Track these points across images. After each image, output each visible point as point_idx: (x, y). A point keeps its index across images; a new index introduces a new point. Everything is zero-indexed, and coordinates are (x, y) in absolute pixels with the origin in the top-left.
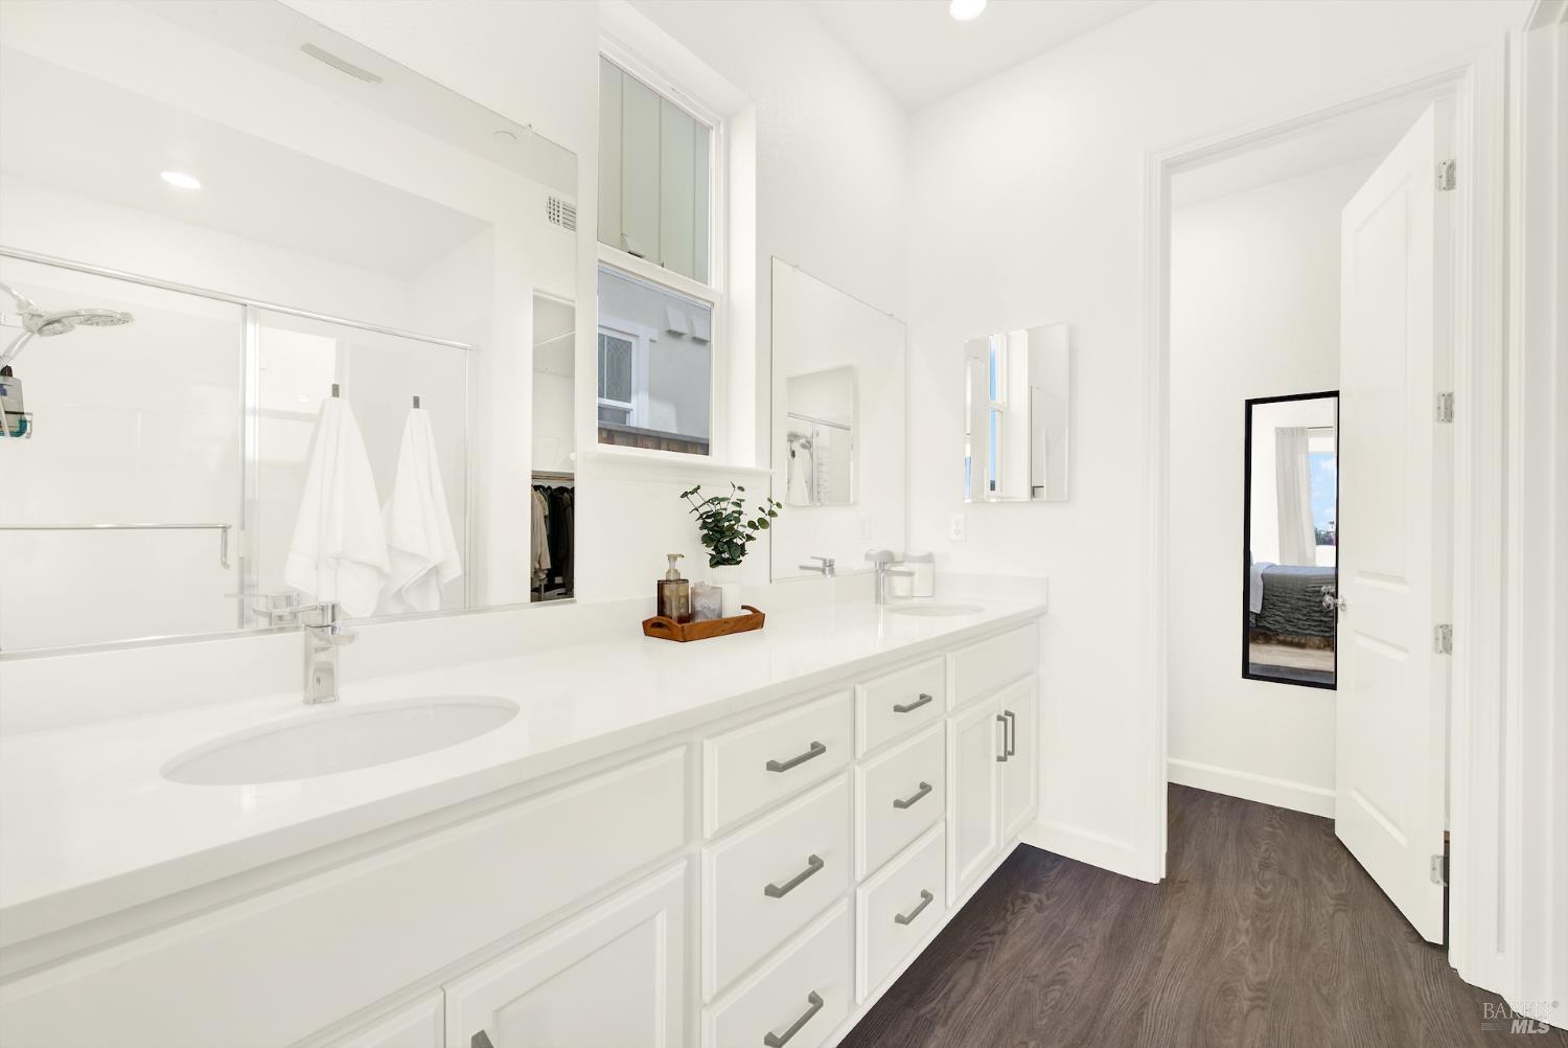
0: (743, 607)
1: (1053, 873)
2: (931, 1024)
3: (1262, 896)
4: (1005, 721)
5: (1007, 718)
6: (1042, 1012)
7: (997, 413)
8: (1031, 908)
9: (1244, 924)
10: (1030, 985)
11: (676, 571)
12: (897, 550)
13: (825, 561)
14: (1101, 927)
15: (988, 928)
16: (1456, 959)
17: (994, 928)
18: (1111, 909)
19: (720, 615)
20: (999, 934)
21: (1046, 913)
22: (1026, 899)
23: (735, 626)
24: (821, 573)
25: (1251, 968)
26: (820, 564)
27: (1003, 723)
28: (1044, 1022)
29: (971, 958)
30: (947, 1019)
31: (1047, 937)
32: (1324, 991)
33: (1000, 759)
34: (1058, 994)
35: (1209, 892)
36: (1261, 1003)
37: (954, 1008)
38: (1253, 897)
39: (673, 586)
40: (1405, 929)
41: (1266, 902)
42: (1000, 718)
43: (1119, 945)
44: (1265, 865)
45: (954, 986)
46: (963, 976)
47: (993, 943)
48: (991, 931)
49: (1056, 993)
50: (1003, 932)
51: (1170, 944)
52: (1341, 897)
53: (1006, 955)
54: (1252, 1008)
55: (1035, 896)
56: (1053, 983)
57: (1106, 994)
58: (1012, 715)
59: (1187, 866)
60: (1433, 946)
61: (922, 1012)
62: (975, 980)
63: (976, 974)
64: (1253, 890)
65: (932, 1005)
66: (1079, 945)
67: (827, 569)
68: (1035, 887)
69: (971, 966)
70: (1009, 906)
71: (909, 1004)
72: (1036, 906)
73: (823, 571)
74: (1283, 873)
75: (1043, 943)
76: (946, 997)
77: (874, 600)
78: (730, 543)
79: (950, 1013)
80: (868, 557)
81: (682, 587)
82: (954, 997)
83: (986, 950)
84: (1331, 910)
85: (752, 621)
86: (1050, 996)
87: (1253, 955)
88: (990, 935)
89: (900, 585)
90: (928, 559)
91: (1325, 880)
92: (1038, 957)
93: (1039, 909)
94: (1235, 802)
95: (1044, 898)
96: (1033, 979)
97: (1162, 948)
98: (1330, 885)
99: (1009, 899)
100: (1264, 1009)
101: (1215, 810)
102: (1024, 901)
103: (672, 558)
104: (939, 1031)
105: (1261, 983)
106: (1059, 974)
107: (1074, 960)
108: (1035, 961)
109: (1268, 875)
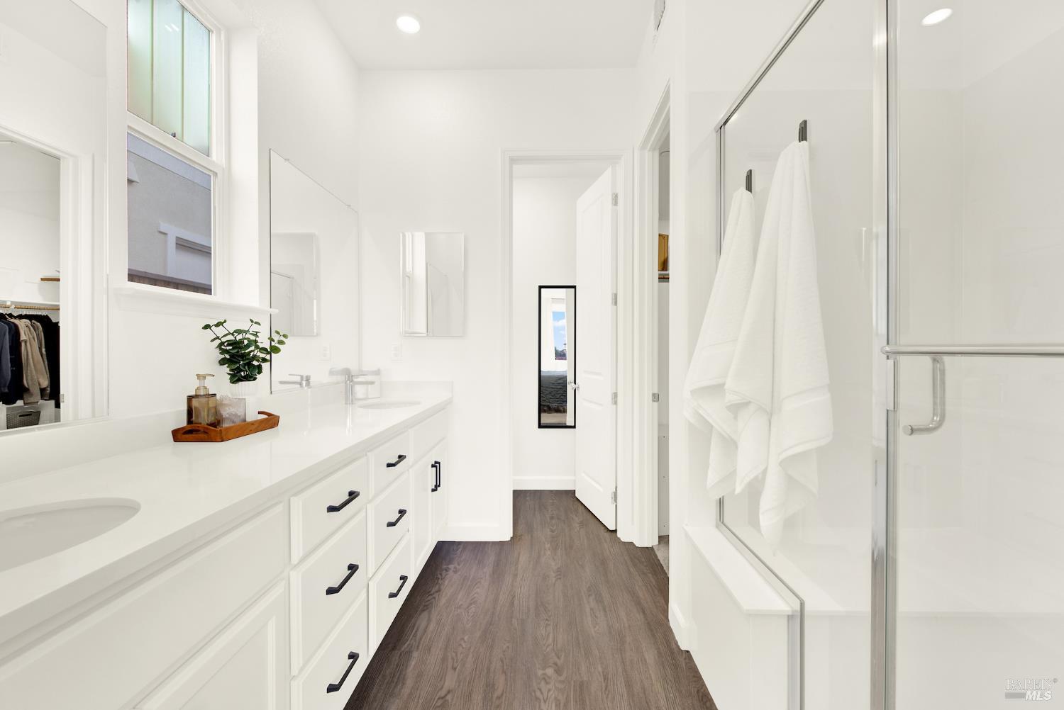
0: (259, 413)
1: (459, 552)
2: (410, 653)
3: (552, 531)
4: (436, 467)
5: (436, 465)
6: (468, 620)
7: (407, 278)
8: (451, 573)
9: (548, 546)
10: (459, 610)
11: (205, 388)
12: (354, 368)
13: (302, 377)
14: (488, 570)
15: (430, 592)
16: (619, 535)
17: (433, 590)
18: (491, 558)
19: (244, 420)
20: (437, 592)
21: (460, 573)
22: (447, 570)
23: (258, 427)
24: (299, 386)
25: (553, 564)
26: (298, 379)
27: (435, 468)
28: (470, 625)
29: (424, 610)
30: (418, 646)
31: (462, 584)
32: (580, 563)
33: (433, 490)
34: (474, 609)
35: (532, 536)
36: (559, 577)
37: (421, 639)
38: (549, 533)
39: (203, 400)
40: (603, 528)
41: (555, 533)
42: (433, 466)
43: (497, 575)
44: (552, 518)
45: (418, 629)
46: (422, 621)
47: (434, 598)
48: (432, 592)
49: (473, 609)
50: (439, 591)
51: (520, 567)
52: (581, 523)
53: (443, 601)
54: (556, 581)
55: (451, 566)
56: (471, 604)
57: (496, 600)
58: (439, 463)
59: (521, 527)
60: (612, 531)
61: (403, 649)
62: (429, 620)
63: (429, 617)
64: (548, 530)
65: (408, 643)
66: (479, 582)
67: (304, 383)
68: (450, 562)
69: (425, 614)
70: (439, 576)
71: (394, 649)
72: (454, 571)
73: (301, 384)
74: (558, 519)
75: (461, 588)
76: (415, 636)
77: (344, 402)
78: (249, 364)
79: (419, 643)
80: (332, 373)
81: (212, 399)
82: (419, 634)
83: (432, 603)
84: (578, 528)
85: (270, 421)
86: (470, 611)
87: (553, 558)
88: (431, 595)
89: (360, 391)
90: (378, 373)
91: (574, 517)
92: (460, 596)
93: (455, 572)
94: (535, 491)
95: (456, 565)
96: (460, 607)
97: (516, 569)
98: (577, 519)
99: (438, 572)
100: (560, 579)
101: (528, 498)
102: (446, 570)
103: (201, 377)
104: (415, 654)
105: (558, 568)
106: (472, 599)
107: (478, 590)
108: (459, 598)
109: (554, 522)
